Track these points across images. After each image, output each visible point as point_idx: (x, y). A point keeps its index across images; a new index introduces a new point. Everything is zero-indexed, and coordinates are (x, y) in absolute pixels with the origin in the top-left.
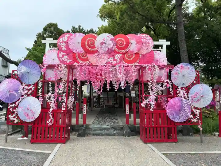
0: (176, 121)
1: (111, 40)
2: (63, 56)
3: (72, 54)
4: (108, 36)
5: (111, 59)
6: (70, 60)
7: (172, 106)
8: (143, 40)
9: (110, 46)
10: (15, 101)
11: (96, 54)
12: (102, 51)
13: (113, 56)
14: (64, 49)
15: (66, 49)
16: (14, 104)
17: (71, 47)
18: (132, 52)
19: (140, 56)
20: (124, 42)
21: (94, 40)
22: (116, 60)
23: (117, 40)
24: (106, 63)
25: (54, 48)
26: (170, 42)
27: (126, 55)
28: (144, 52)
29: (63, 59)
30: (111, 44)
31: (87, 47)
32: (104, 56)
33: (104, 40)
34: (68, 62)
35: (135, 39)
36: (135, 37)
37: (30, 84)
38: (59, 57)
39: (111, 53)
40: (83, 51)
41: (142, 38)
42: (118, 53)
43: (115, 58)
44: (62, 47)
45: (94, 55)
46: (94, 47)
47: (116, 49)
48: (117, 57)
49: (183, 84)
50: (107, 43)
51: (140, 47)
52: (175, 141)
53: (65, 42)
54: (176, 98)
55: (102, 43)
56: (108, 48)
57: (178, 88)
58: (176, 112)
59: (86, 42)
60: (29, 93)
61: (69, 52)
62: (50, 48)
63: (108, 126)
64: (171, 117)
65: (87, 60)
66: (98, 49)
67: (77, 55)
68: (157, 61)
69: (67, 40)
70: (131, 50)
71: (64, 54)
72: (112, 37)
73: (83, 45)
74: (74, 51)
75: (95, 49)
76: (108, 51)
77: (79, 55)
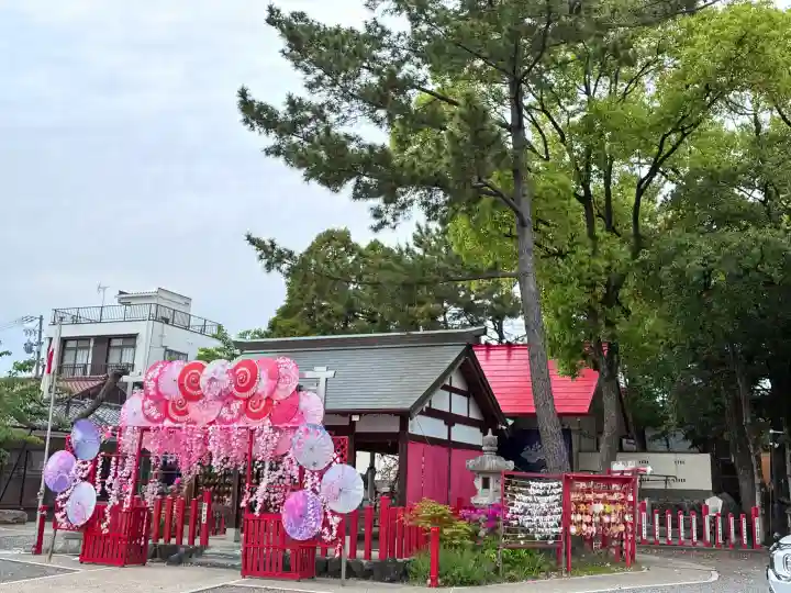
2: (150, 407)
3: (162, 404)
4: (222, 365)
5: (225, 410)
6: (159, 414)
7: (291, 509)
8: (282, 370)
9: (225, 386)
10: (65, 489)
11: (201, 401)
12: (210, 396)
13: (228, 405)
14: (152, 393)
16: (64, 494)
17: (160, 390)
18: (260, 395)
19: (275, 402)
20: (246, 376)
21: (200, 372)
22: (232, 413)
23: (237, 371)
25: (138, 391)
26: (332, 372)
27: (250, 401)
28: (281, 395)
29: (150, 412)
31: (187, 387)
32: (213, 404)
33: (215, 374)
34: (155, 418)
37: (87, 459)
38: (143, 408)
39: (226, 398)
40: (181, 397)
41: (280, 367)
42: (237, 398)
43: (230, 408)
44: (149, 388)
45: (197, 404)
46: (198, 388)
47: (235, 391)
48: (236, 406)
49: (315, 465)
50: (220, 378)
51: (274, 386)
53: (154, 380)
55: (212, 380)
56: (221, 389)
58: (295, 519)
59: (186, 379)
60: (84, 476)
61: (159, 399)
64: (288, 530)
65: (186, 413)
66: (204, 391)
67: (170, 404)
68: (302, 413)
69: (158, 376)
70: (259, 391)
71: (152, 402)
73: (181, 385)
74: (167, 397)
75: (198, 392)
76: (220, 394)
77: (173, 404)
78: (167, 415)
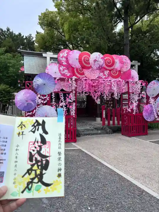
0: (149, 120)
1: (102, 58)
2: (64, 70)
3: (71, 69)
4: (99, 55)
5: (102, 74)
6: (70, 74)
7: (147, 111)
8: (124, 60)
9: (101, 64)
10: (32, 110)
11: (91, 69)
12: (94, 67)
13: (103, 72)
14: (64, 63)
15: (66, 64)
16: (31, 112)
17: (70, 62)
18: (117, 69)
19: (122, 72)
20: (111, 61)
21: (89, 57)
22: (105, 75)
23: (105, 58)
24: (97, 78)
25: (54, 62)
26: (140, 63)
27: (112, 71)
28: (125, 70)
29: (64, 72)
30: (101, 62)
31: (83, 63)
32: (96, 71)
33: (96, 58)
34: (68, 75)
35: (118, 59)
36: (118, 57)
37: (45, 94)
38: (60, 70)
39: (101, 69)
40: (80, 67)
41: (123, 59)
42: (106, 70)
43: (104, 73)
44: (62, 61)
45: (89, 70)
46: (89, 63)
47: (105, 66)
48: (106, 73)
49: (153, 95)
50: (99, 60)
51: (122, 66)
52: (146, 134)
53: (65, 57)
54: (149, 104)
55: (95, 61)
56: (100, 65)
57: (150, 98)
58: (148, 114)
59: (83, 58)
60: (45, 102)
61: (69, 67)
62: (51, 62)
63: (91, 127)
64: (145, 118)
65: (83, 74)
66: (92, 65)
67: (75, 69)
68: (133, 77)
69: (67, 56)
70: (116, 67)
71: (65, 68)
72: (102, 56)
73: (80, 61)
74: (73, 66)
75: (89, 65)
76: (99, 67)
77: (77, 70)
78: (74, 74)
